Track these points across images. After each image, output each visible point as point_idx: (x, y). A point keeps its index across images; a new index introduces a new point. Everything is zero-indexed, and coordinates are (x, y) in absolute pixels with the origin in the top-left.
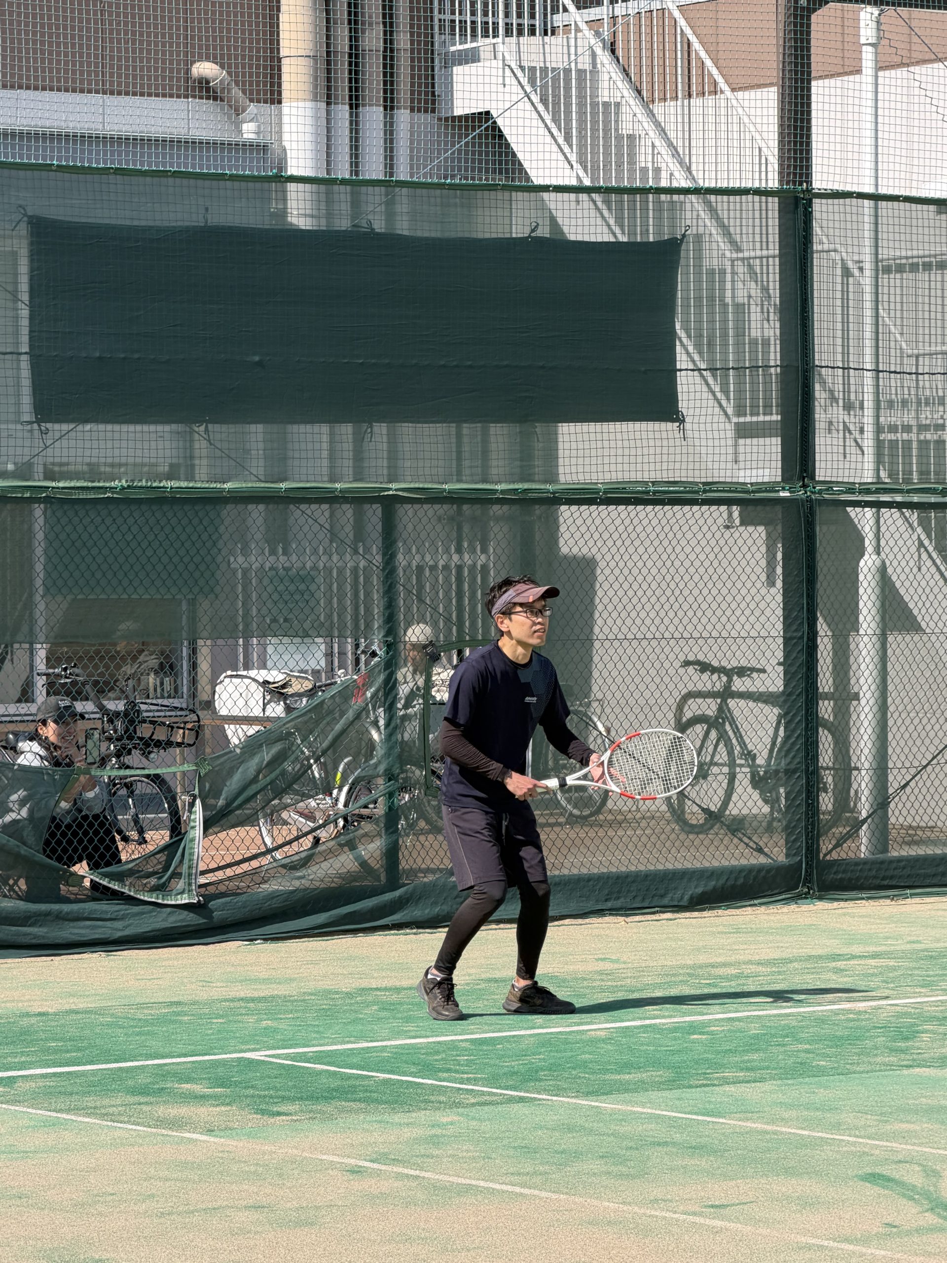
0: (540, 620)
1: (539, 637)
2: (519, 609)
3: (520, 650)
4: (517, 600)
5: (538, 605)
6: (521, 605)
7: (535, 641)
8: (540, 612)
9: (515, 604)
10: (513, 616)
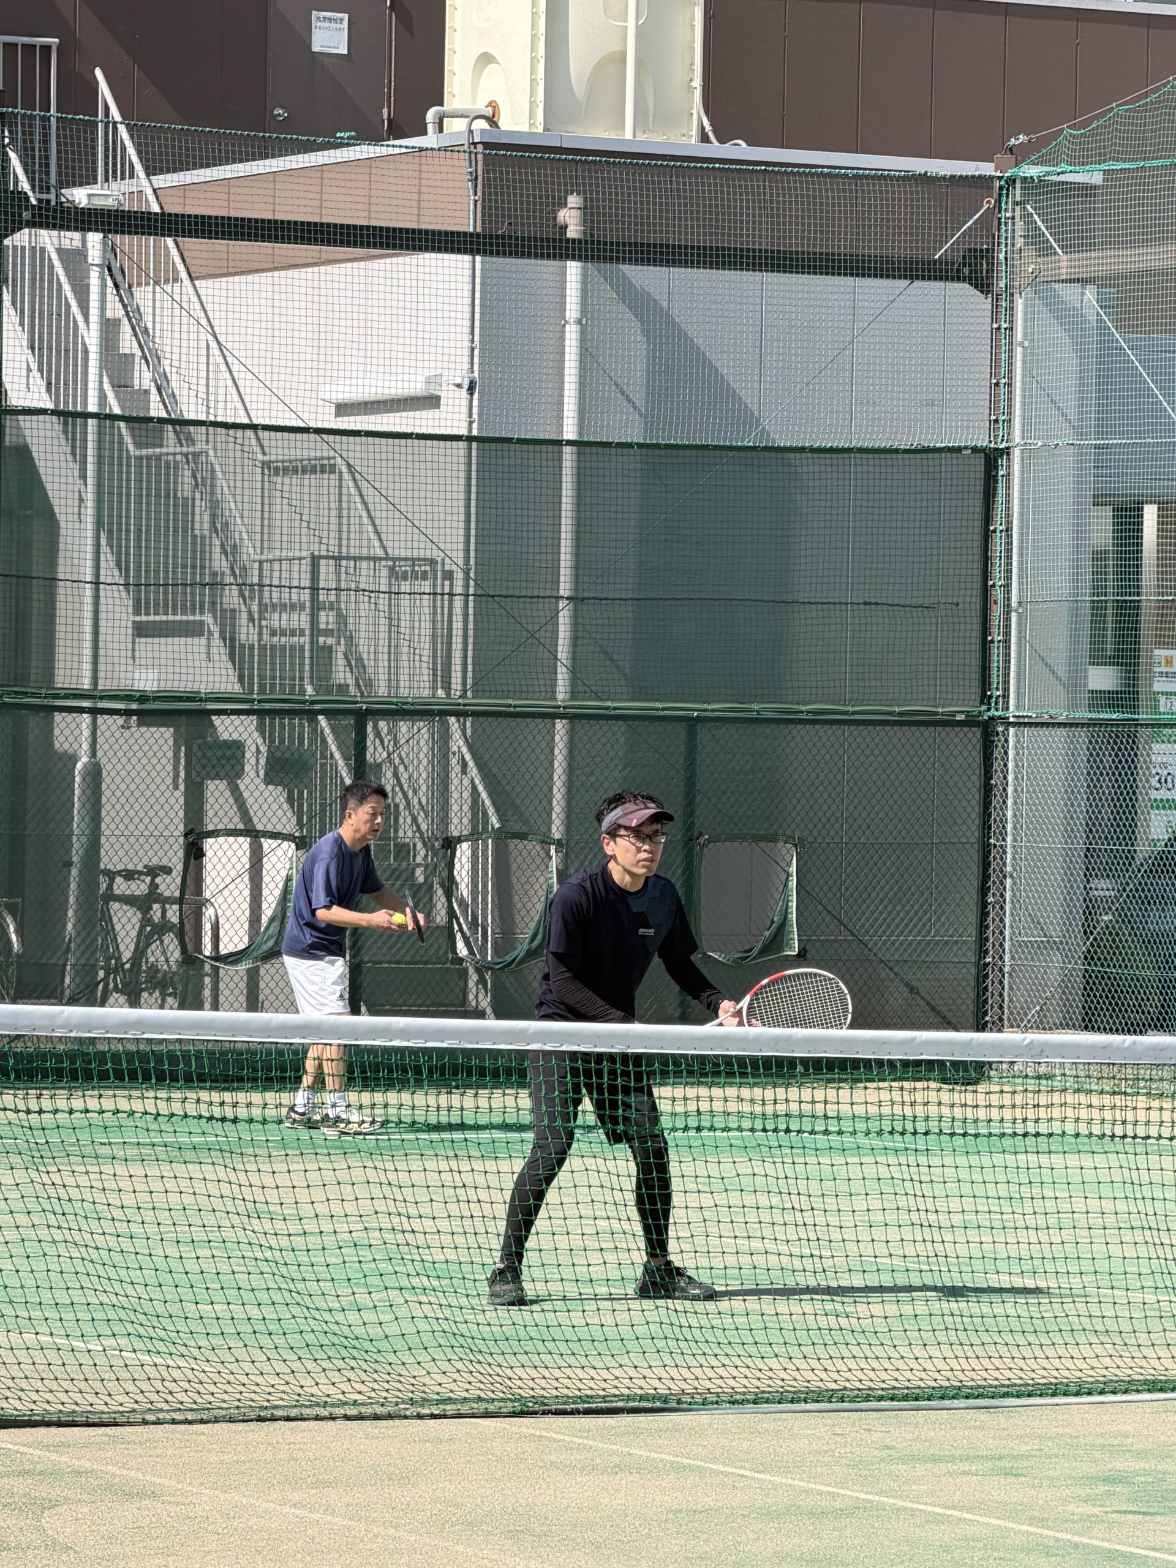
0: (646, 847)
1: (644, 867)
2: (623, 832)
3: (627, 878)
4: (622, 822)
5: (648, 830)
6: (627, 828)
7: (641, 871)
8: (649, 838)
9: (620, 826)
10: (618, 839)
